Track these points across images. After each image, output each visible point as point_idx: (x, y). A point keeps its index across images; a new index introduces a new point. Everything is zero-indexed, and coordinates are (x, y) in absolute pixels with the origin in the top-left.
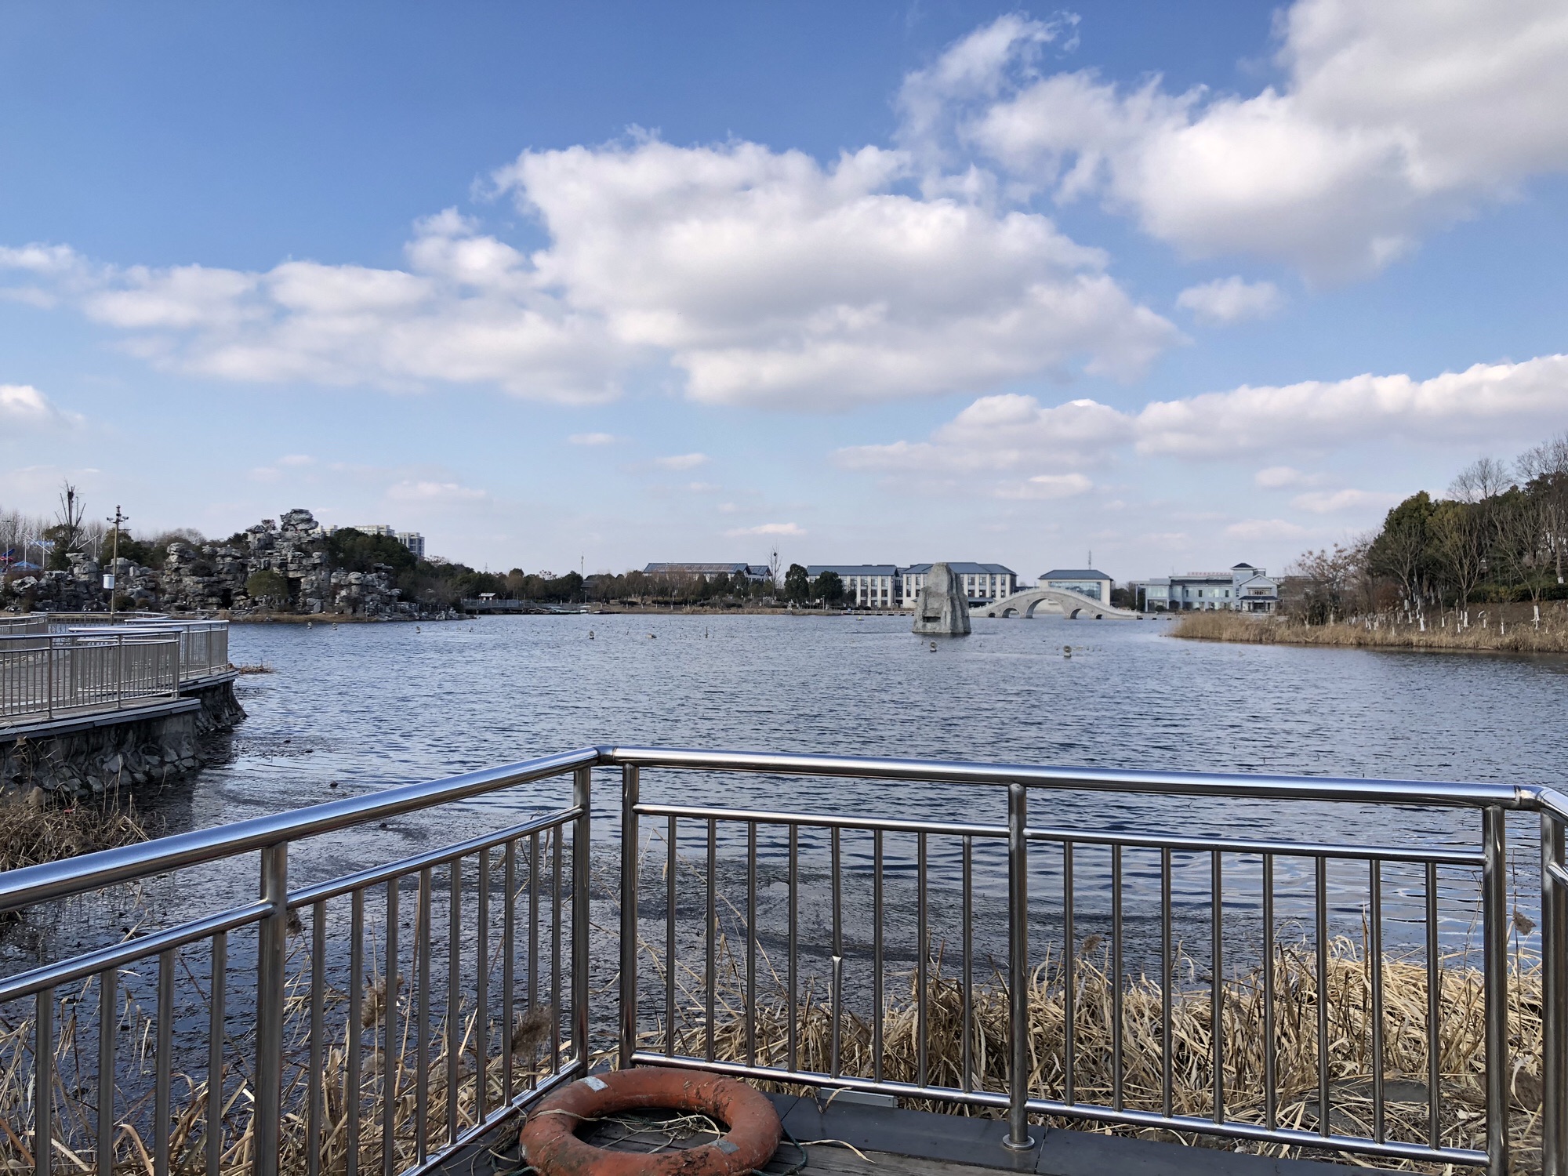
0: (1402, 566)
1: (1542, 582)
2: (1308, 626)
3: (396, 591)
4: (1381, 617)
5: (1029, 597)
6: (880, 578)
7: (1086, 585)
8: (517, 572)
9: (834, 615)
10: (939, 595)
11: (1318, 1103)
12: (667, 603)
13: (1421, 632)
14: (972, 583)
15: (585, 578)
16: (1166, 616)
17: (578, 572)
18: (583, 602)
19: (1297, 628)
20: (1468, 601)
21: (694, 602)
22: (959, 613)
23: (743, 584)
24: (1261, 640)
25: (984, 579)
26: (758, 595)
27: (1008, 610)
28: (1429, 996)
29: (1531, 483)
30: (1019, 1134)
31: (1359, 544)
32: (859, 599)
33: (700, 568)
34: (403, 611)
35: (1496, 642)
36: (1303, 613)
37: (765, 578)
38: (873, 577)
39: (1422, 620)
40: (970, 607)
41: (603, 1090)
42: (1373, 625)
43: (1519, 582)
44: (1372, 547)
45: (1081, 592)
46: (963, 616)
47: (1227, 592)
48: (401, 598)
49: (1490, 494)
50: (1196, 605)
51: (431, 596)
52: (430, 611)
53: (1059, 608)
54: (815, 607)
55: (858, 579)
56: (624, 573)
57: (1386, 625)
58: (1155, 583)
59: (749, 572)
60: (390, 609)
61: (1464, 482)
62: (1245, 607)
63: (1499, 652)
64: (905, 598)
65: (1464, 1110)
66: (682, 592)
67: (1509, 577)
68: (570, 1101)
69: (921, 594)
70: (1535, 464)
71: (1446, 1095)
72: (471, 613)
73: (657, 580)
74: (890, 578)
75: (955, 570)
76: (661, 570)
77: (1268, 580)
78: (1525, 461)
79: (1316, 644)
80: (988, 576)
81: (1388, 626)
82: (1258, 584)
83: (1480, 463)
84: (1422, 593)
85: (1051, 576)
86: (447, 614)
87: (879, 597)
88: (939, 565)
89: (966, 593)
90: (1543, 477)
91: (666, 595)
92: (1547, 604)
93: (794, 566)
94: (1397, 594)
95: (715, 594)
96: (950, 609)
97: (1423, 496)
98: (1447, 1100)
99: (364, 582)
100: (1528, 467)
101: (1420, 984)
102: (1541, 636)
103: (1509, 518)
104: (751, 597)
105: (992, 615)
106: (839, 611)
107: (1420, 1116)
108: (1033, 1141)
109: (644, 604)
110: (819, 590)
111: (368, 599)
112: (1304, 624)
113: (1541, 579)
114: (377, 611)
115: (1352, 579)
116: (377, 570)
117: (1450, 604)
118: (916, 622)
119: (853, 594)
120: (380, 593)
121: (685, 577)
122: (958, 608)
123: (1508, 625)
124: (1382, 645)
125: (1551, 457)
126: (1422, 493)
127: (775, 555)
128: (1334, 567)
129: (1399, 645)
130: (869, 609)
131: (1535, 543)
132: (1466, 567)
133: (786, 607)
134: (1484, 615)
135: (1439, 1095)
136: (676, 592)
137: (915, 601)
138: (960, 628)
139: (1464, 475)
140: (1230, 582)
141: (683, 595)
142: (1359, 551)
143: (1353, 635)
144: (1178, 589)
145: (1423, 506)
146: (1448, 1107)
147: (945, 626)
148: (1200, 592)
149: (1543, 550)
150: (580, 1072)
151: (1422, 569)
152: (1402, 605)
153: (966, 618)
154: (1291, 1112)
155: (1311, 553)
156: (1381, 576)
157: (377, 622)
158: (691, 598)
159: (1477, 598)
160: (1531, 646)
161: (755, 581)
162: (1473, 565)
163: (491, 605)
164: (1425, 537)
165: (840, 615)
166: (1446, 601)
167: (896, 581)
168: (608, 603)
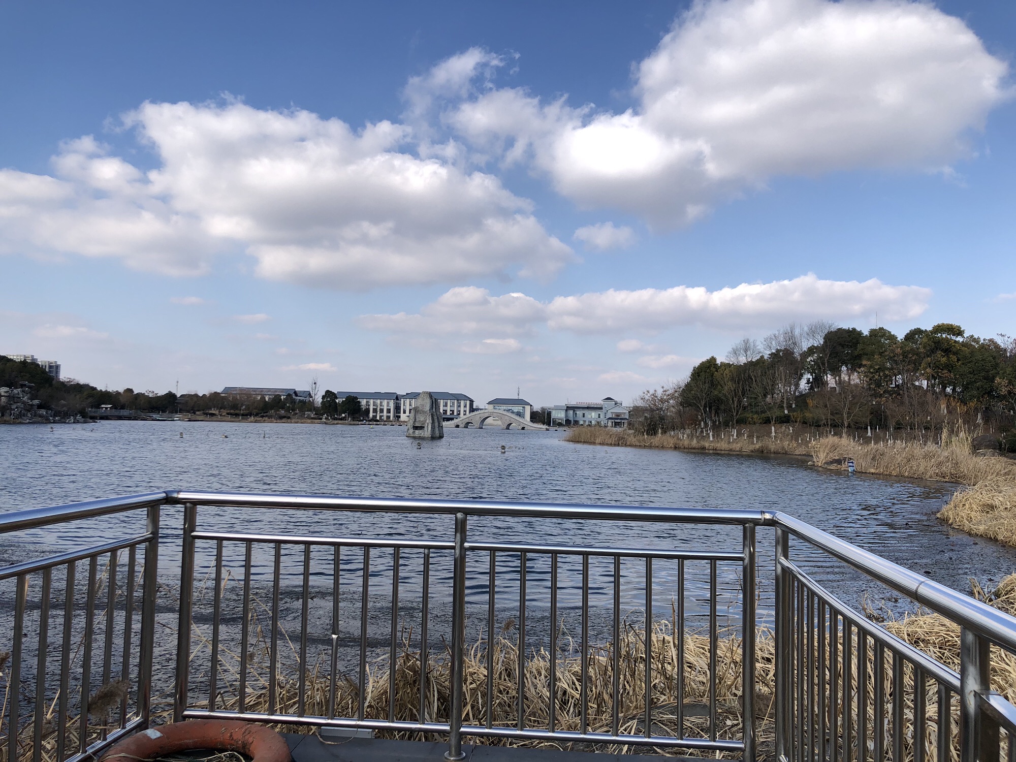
0: (700, 401)
1: (777, 413)
2: (646, 436)
3: (36, 402)
4: (688, 431)
5: (481, 415)
6: (386, 401)
7: (516, 409)
8: (129, 391)
9: (354, 424)
10: (424, 412)
11: (644, 721)
12: (237, 415)
13: (710, 441)
14: (446, 405)
15: (178, 396)
16: (562, 429)
17: (174, 391)
18: (176, 412)
19: (641, 438)
20: (736, 423)
21: (257, 415)
22: (436, 424)
23: (291, 403)
24: (619, 444)
25: (453, 403)
26: (302, 410)
27: (468, 423)
28: (711, 655)
29: (772, 354)
30: (455, 751)
31: (676, 387)
32: (371, 415)
33: (262, 391)
34: (41, 416)
35: (752, 447)
36: (643, 428)
37: (307, 399)
38: (381, 400)
39: (711, 434)
40: (444, 421)
41: (159, 738)
42: (683, 437)
43: (763, 412)
44: (683, 389)
45: (513, 412)
46: (439, 426)
47: (599, 414)
48: (40, 407)
49: (749, 360)
50: (581, 422)
51: (64, 406)
52: (63, 417)
53: (499, 423)
54: (341, 419)
55: (372, 401)
56: (207, 393)
57: (691, 437)
58: (557, 408)
59: (296, 395)
60: (31, 414)
61: (735, 352)
62: (610, 424)
63: (753, 454)
64: (402, 414)
65: (730, 719)
66: (248, 408)
67: (759, 409)
68: (133, 747)
69: (412, 411)
70: (773, 343)
71: (720, 711)
72: (94, 419)
73: (231, 399)
74: (392, 401)
75: (434, 396)
76: (234, 392)
77: (623, 408)
78: (768, 340)
79: (650, 447)
80: (456, 401)
81: (692, 437)
82: (617, 410)
83: (744, 341)
84: (711, 417)
85: (496, 402)
86: (75, 419)
87: (385, 413)
88: (424, 393)
89: (441, 411)
90: (778, 351)
91: (237, 409)
92: (779, 426)
93: (328, 392)
94: (697, 418)
95: (271, 409)
96: (431, 421)
97: (713, 360)
98: (720, 714)
99: (12, 395)
100: (770, 344)
101: (706, 648)
102: (775, 444)
103: (759, 374)
104: (297, 411)
105: (457, 426)
106: (357, 422)
107: (705, 725)
108: (464, 754)
109: (221, 415)
110: (344, 408)
111: (14, 407)
112: (643, 435)
113: (776, 411)
114: (20, 415)
115: (671, 409)
116: (22, 386)
117: (726, 425)
118: (408, 429)
119: (368, 411)
120: (24, 403)
121: (251, 397)
122: (436, 421)
123: (758, 437)
124: (688, 448)
125: (782, 339)
126: (713, 357)
127: (315, 383)
128: (662, 401)
129: (698, 449)
130: (378, 421)
131: (773, 389)
132: (736, 403)
133: (321, 419)
134: (745, 432)
135: (716, 712)
136: (244, 407)
137: (408, 417)
138: (437, 434)
139: (735, 347)
140: (601, 408)
141: (249, 408)
142: (676, 391)
143: (672, 442)
144: (571, 412)
145: (713, 366)
146: (721, 719)
147: (427, 433)
148: (584, 414)
149: (778, 394)
150: (142, 726)
151: (711, 403)
152: (700, 424)
153: (441, 427)
154: (629, 726)
155: (648, 392)
156: (688, 406)
157: (21, 423)
158: (255, 411)
159: (741, 422)
160: (770, 451)
161: (300, 401)
162: (740, 402)
163: (108, 413)
164: (713, 384)
165: (358, 425)
166: (724, 423)
167: (397, 403)
168: (195, 413)
